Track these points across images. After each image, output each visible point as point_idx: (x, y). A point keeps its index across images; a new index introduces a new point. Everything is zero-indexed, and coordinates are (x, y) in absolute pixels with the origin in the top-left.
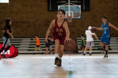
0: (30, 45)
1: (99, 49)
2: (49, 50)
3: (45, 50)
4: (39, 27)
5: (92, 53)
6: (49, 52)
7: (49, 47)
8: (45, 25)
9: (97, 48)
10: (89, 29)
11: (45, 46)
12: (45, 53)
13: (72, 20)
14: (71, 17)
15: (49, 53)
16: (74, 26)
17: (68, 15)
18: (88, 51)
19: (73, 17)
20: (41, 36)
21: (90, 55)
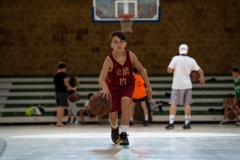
0: (10, 98)
1: (211, 112)
2: (66, 113)
3: (55, 114)
4: (37, 44)
5: (192, 123)
6: (66, 119)
7: (67, 105)
8: (55, 38)
9: (206, 108)
10: (181, 52)
11: (54, 101)
12: (55, 123)
13: (133, 27)
14: (132, 16)
15: (65, 123)
16: (141, 43)
17: (121, 10)
18: (180, 118)
19: (136, 17)
20: (44, 73)
21: (187, 127)
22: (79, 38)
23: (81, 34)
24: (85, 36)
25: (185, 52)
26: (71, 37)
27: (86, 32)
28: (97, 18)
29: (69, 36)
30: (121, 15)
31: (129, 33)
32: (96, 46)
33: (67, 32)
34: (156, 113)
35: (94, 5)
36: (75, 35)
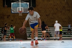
8: (1, 18)
13: (22, 15)
14: (22, 11)
17: (19, 10)
19: (23, 12)
22: (8, 17)
23: (8, 16)
24: (9, 17)
25: (57, 22)
26: (6, 17)
27: (10, 16)
28: (13, 12)
29: (5, 17)
30: (19, 11)
31: (21, 16)
32: (12, 19)
33: (4, 16)
34: (28, 37)
35: (12, 9)
36: (7, 17)
